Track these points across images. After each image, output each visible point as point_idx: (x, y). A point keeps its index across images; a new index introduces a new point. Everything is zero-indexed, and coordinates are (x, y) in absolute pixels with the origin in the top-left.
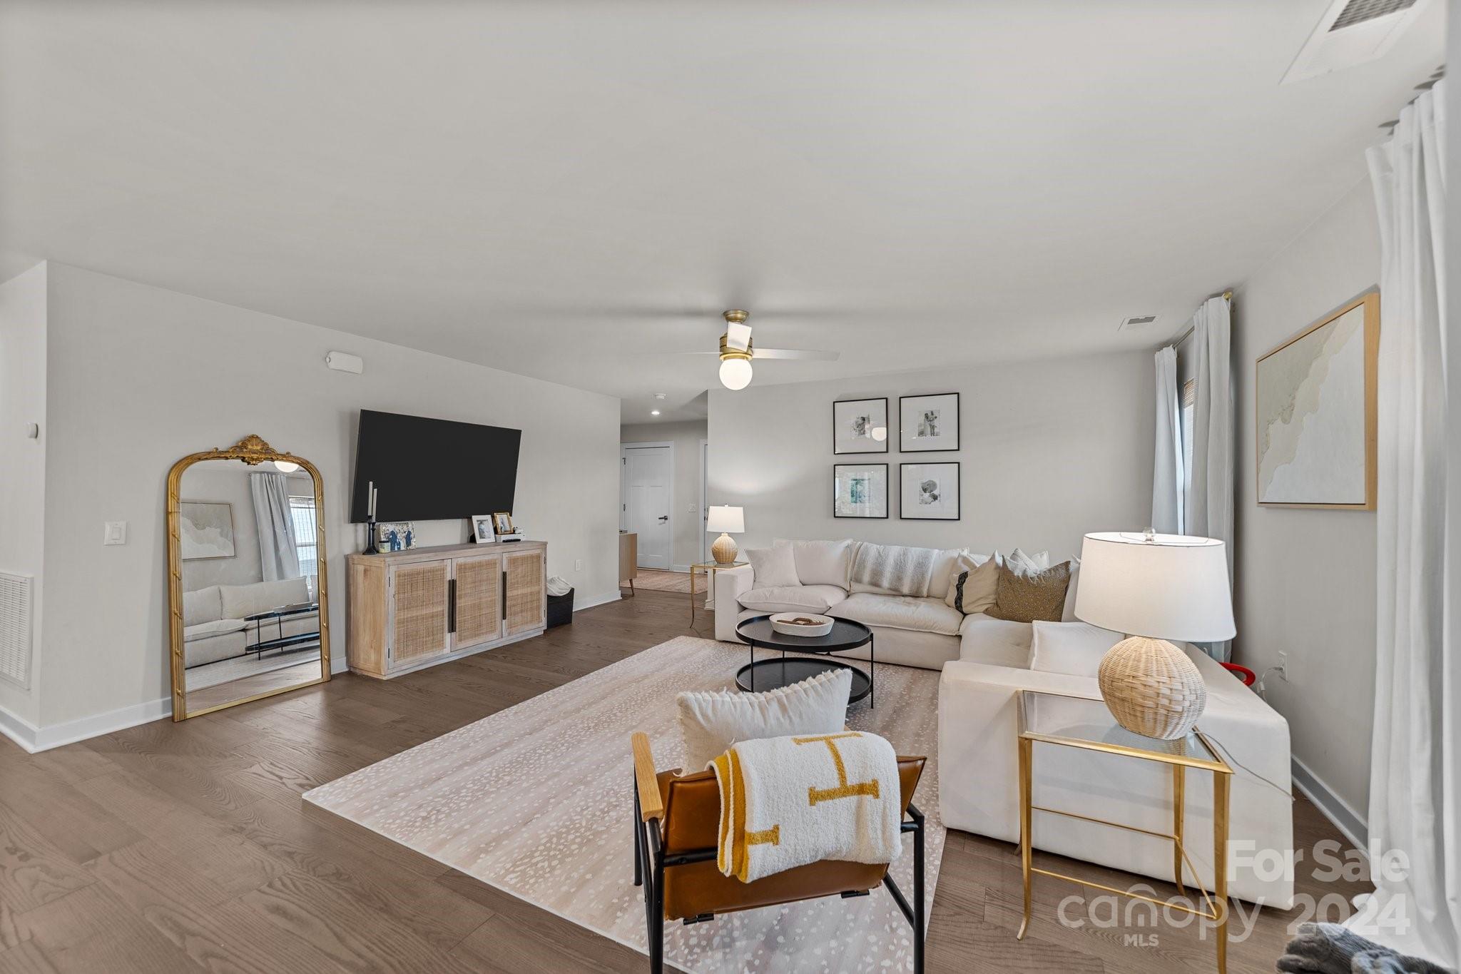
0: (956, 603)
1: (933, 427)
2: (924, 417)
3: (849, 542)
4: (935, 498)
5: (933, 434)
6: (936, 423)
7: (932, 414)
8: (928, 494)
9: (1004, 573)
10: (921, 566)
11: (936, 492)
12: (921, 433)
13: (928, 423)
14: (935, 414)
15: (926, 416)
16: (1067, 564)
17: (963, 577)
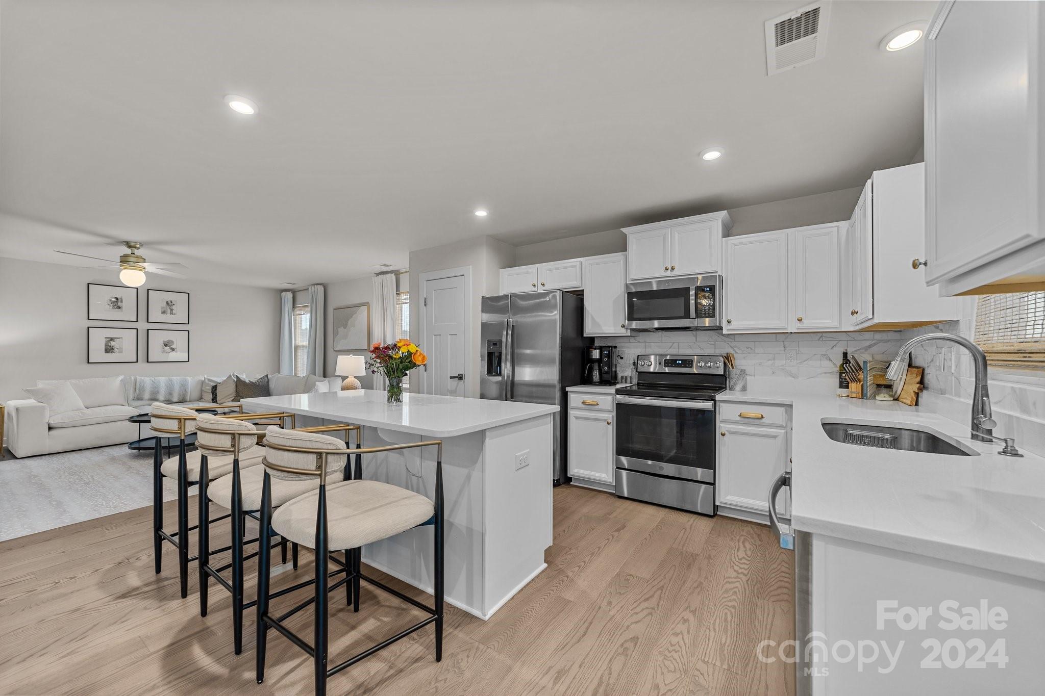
0: (213, 400)
1: (172, 310)
2: (165, 304)
3: (121, 377)
4: (173, 350)
5: (172, 313)
6: (174, 307)
7: (172, 302)
8: (168, 348)
9: (239, 383)
10: (184, 386)
11: (173, 347)
12: (163, 312)
13: (168, 307)
14: (173, 303)
15: (167, 303)
16: (267, 375)
17: (214, 389)
